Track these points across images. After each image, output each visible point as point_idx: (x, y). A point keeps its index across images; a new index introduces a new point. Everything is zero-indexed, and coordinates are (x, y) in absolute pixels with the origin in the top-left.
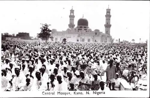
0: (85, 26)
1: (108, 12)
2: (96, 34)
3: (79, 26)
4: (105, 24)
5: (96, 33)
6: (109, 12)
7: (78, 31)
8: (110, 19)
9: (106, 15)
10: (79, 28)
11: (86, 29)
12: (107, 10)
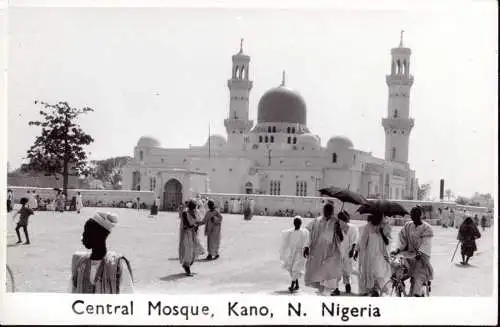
0: (291, 125)
1: (399, 62)
2: (335, 160)
3: (261, 125)
4: (385, 116)
5: (335, 156)
6: (406, 64)
7: (255, 147)
8: (406, 96)
9: (388, 78)
10: (263, 135)
11: (292, 136)
12: (395, 52)
